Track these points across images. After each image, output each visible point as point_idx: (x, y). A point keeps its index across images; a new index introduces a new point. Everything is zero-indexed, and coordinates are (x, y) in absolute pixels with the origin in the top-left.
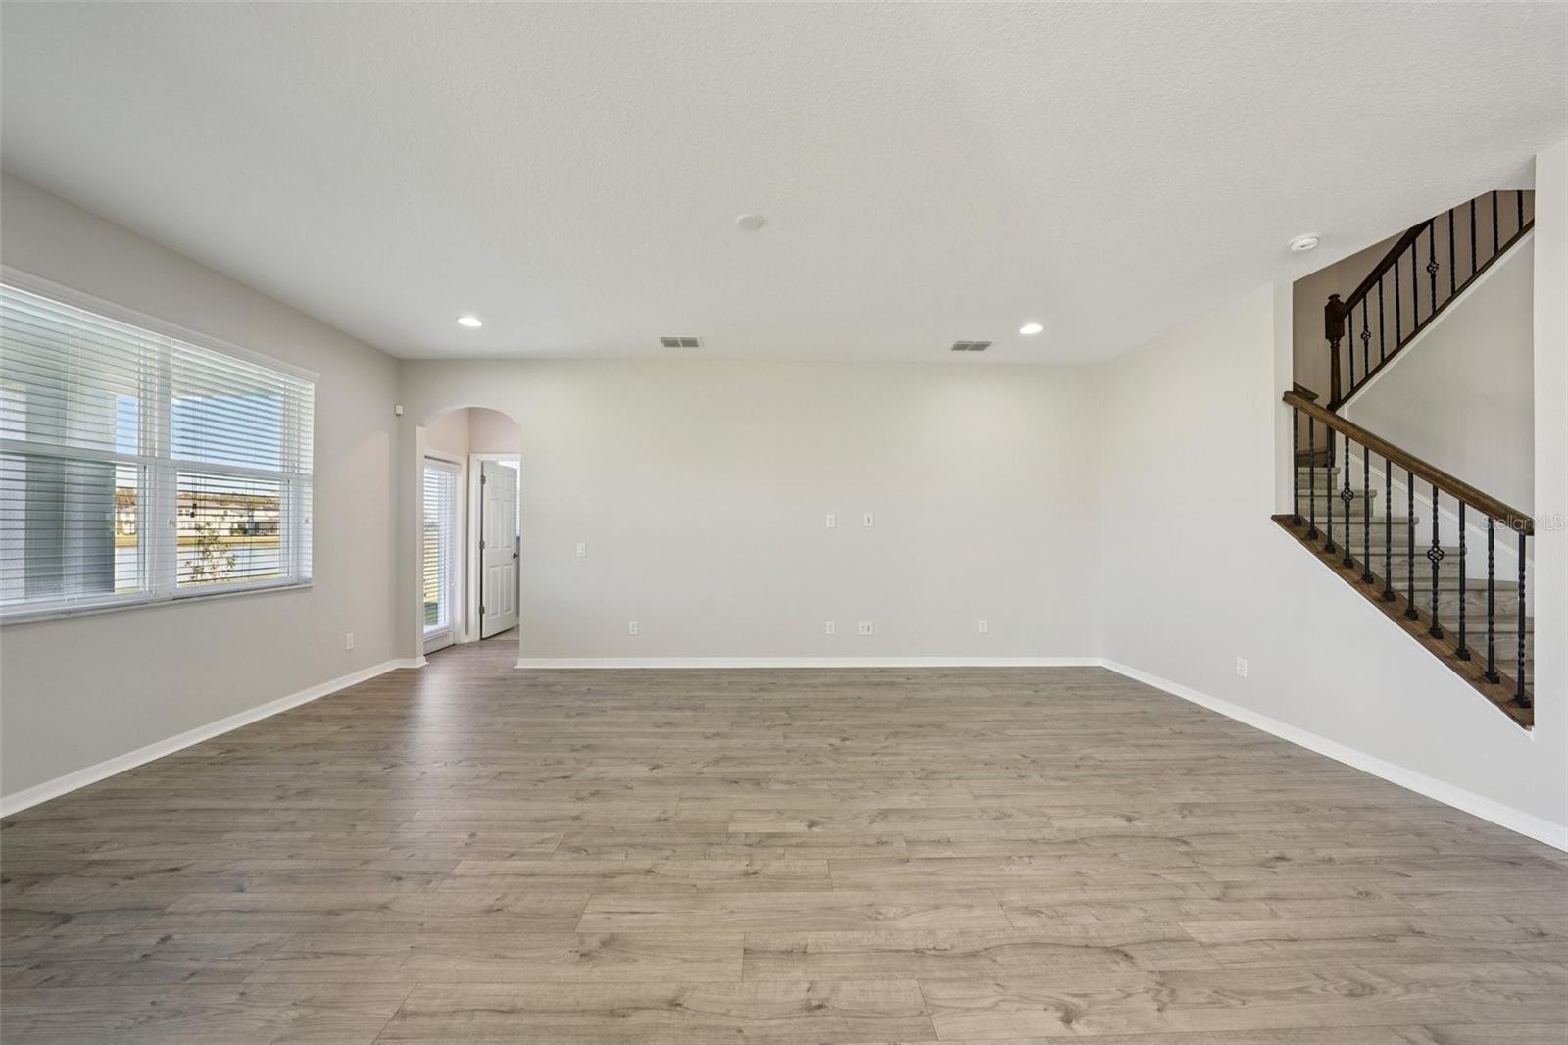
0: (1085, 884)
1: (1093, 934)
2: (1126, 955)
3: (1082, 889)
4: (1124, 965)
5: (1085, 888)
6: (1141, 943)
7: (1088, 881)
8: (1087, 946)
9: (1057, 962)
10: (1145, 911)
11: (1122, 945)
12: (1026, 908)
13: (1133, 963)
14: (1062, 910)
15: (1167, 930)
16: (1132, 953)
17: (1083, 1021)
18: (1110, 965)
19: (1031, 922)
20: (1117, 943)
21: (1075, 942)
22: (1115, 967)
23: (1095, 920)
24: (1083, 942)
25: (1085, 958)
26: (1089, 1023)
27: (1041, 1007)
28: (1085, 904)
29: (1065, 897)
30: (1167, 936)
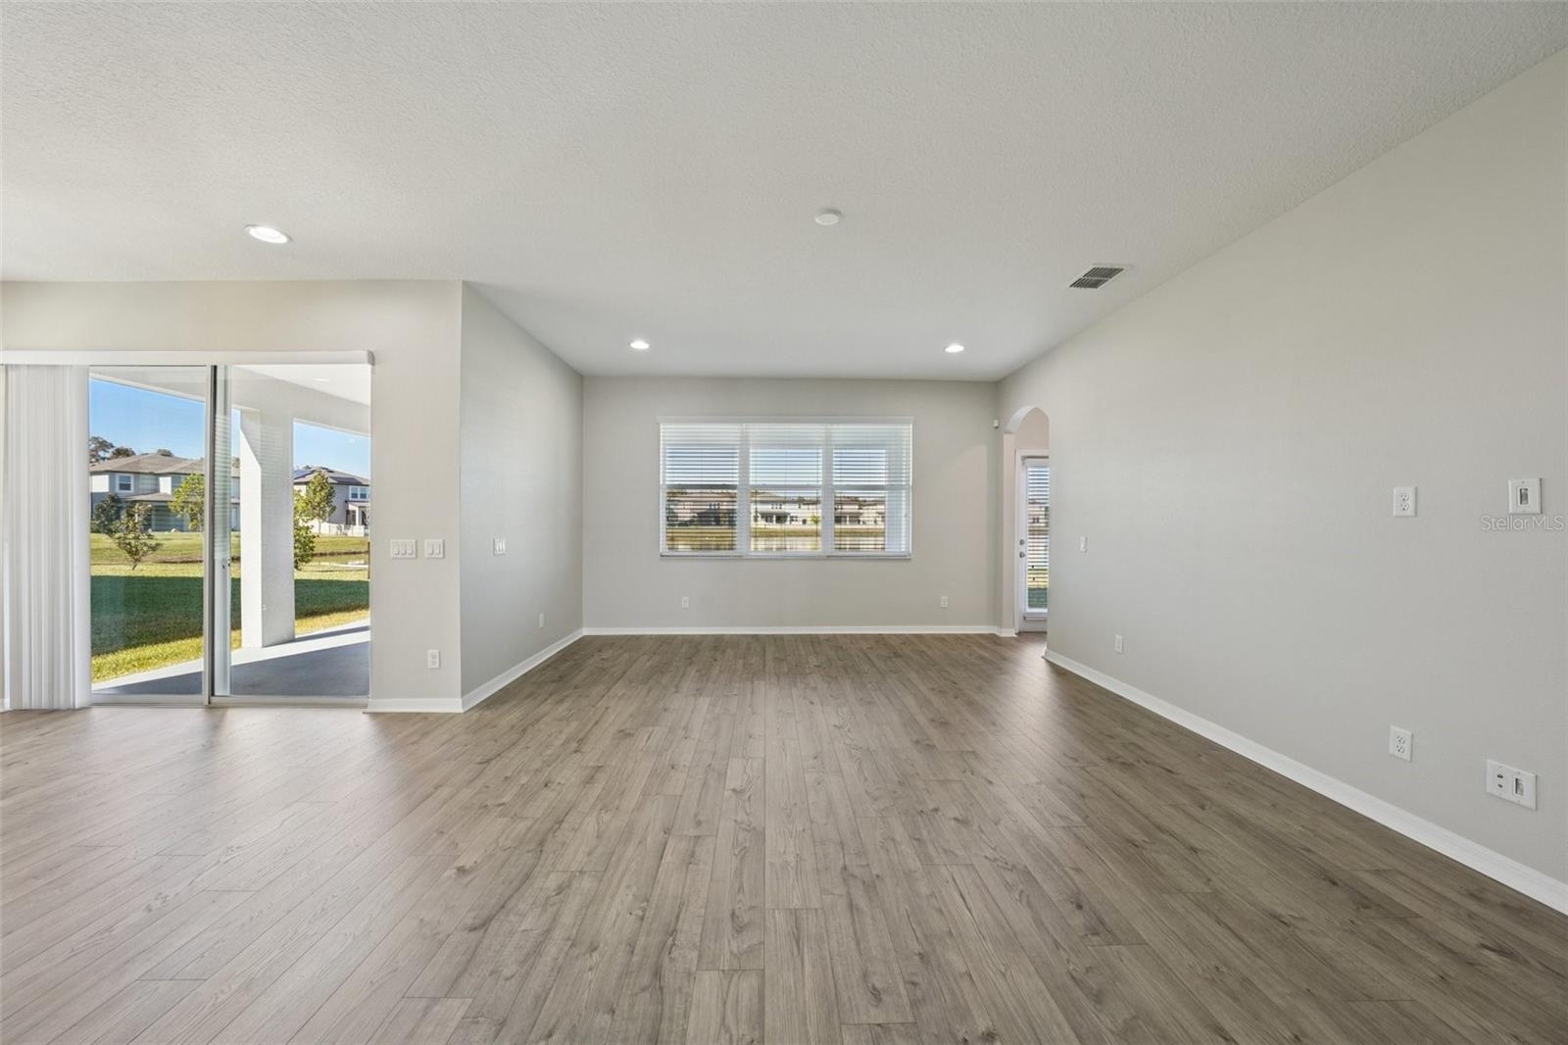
0: (573, 945)
1: (512, 918)
2: (475, 929)
3: (569, 939)
4: (469, 921)
5: (570, 943)
6: (477, 947)
7: (576, 951)
8: (503, 907)
9: (503, 883)
10: (507, 979)
11: (485, 933)
12: (568, 886)
13: (465, 929)
14: (551, 910)
15: (473, 981)
16: (473, 935)
17: (454, 876)
18: (475, 913)
19: (552, 882)
20: (490, 930)
21: (513, 902)
22: (473, 914)
23: (523, 928)
24: (510, 905)
25: (493, 901)
26: (449, 878)
27: (479, 861)
28: (548, 931)
29: (567, 918)
30: (467, 975)
